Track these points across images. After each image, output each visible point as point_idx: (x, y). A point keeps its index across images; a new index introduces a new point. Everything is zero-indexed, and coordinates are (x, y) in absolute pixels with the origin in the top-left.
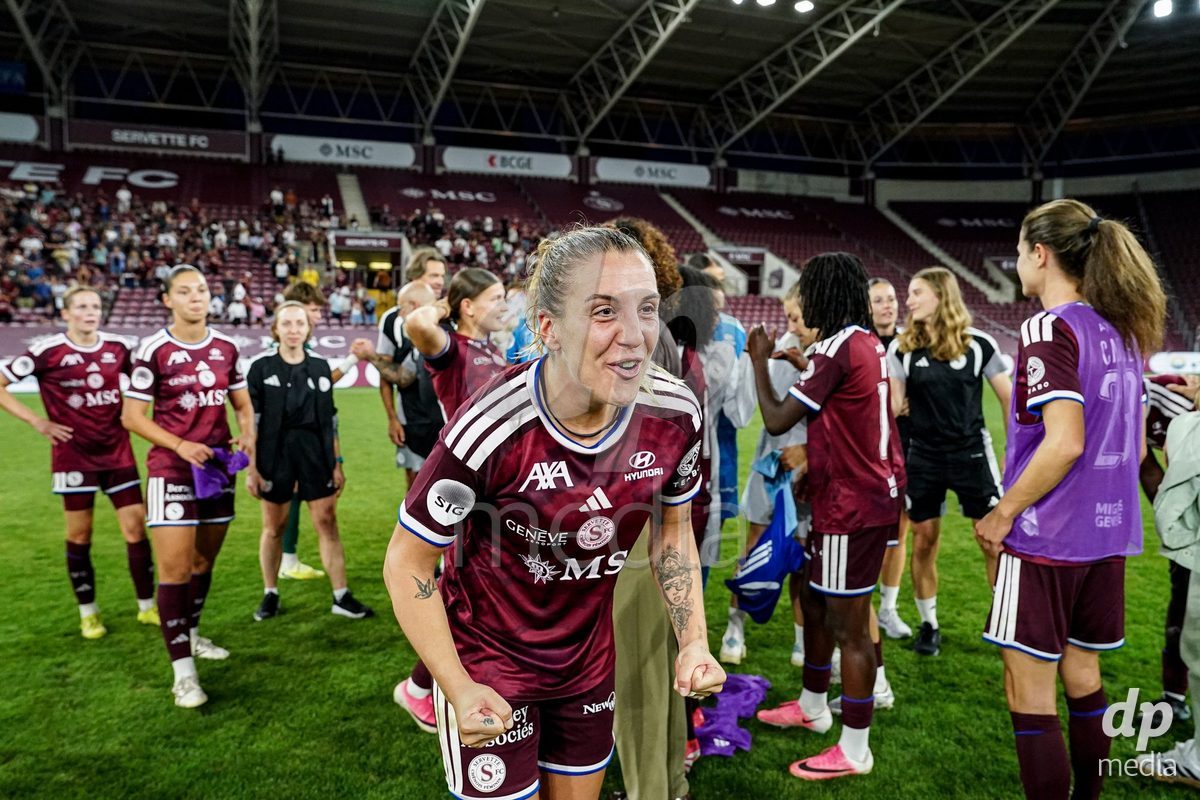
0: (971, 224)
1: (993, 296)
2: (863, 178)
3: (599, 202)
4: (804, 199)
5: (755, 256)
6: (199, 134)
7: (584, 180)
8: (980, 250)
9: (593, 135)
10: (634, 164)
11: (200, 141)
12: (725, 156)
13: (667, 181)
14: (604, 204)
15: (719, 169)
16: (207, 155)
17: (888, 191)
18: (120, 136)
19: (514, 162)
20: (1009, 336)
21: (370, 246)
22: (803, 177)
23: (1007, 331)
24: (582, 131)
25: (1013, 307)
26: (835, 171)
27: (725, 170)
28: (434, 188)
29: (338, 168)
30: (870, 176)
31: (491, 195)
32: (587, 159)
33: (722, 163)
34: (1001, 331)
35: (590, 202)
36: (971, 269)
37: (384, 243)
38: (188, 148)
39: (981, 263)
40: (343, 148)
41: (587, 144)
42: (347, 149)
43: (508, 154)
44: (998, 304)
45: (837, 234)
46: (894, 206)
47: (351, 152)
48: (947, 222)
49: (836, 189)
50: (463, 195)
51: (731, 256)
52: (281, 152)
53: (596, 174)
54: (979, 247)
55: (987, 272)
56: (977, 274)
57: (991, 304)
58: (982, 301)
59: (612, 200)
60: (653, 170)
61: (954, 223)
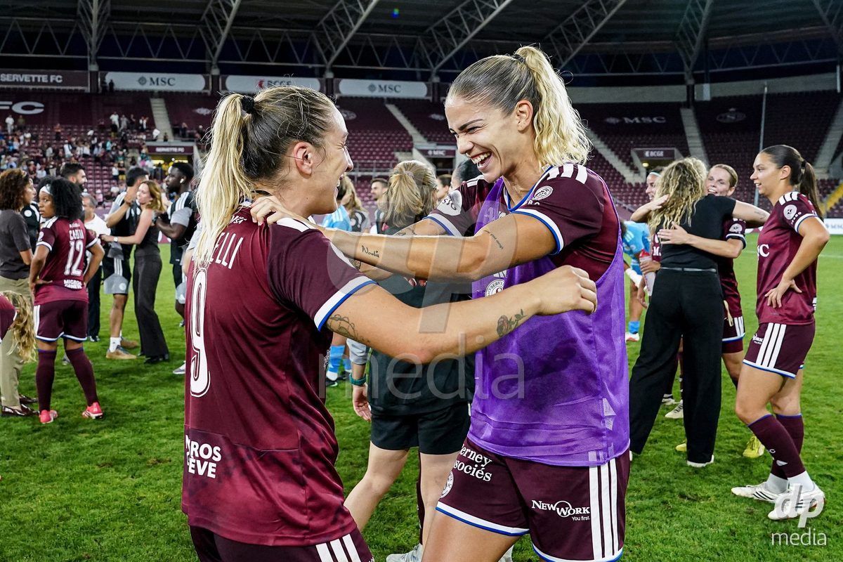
0: (632, 121)
1: (630, 177)
5: (447, 152)
6: (56, 74)
8: (632, 142)
9: (336, 62)
10: (368, 82)
11: (57, 78)
12: (438, 74)
13: (393, 94)
15: (434, 84)
16: (62, 88)
18: (5, 78)
19: (277, 85)
20: (625, 208)
21: (172, 152)
23: (624, 205)
24: (328, 59)
25: (641, 186)
27: (438, 83)
29: (151, 94)
32: (332, 80)
33: (436, 80)
34: (620, 205)
36: (620, 158)
37: (182, 150)
38: (49, 84)
39: (629, 154)
40: (154, 80)
41: (333, 70)
42: (157, 79)
43: (273, 79)
44: (630, 184)
47: (160, 82)
48: (612, 120)
51: (430, 153)
52: (112, 84)
53: (338, 91)
54: (631, 140)
55: (631, 160)
56: (624, 161)
57: (625, 185)
58: (618, 182)
59: (348, 112)
60: (383, 87)
61: (618, 121)
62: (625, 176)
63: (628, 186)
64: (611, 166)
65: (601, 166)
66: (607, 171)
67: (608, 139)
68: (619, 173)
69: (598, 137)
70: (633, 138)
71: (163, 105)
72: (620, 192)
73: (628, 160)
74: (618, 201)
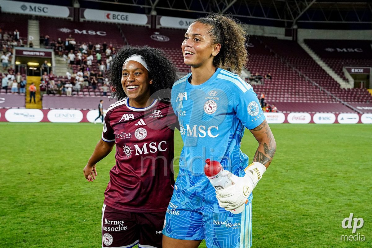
0: (342, 51)
1: (343, 85)
2: (292, 28)
3: (158, 37)
4: (262, 38)
7: (153, 27)
8: (343, 63)
9: (158, 5)
14: (160, 38)
17: (304, 34)
19: (119, 17)
20: (344, 104)
21: (35, 55)
22: (262, 27)
23: (343, 102)
26: (279, 25)
28: (76, 29)
29: (30, 17)
30: (295, 27)
31: (105, 33)
34: (340, 102)
35: (153, 37)
36: (336, 72)
37: (43, 54)
39: (342, 70)
42: (35, 8)
44: (344, 89)
45: (273, 54)
46: (307, 42)
47: (37, 9)
48: (330, 50)
49: (279, 33)
50: (90, 32)
53: (159, 24)
54: (342, 62)
55: (343, 74)
56: (338, 75)
57: (341, 89)
58: (337, 88)
59: (164, 37)
60: (188, 22)
61: (333, 50)
62: (340, 84)
63: (343, 90)
64: (331, 77)
65: (325, 77)
66: (329, 80)
67: (328, 61)
68: (336, 82)
69: (322, 59)
70: (344, 61)
71: (38, 25)
72: (338, 94)
73: (341, 74)
74: (339, 100)
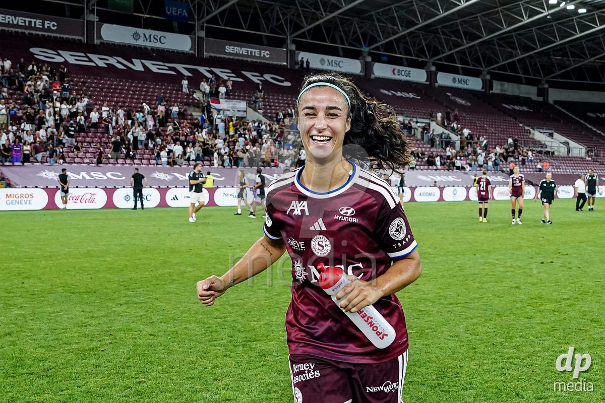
0: (602, 116)
3: (457, 99)
6: (266, 50)
10: (452, 76)
11: (266, 53)
12: (490, 73)
14: (461, 101)
15: (486, 80)
16: (269, 62)
18: (229, 49)
19: (403, 73)
24: (433, 57)
27: (489, 81)
33: (488, 76)
35: (453, 99)
38: (260, 57)
40: (330, 61)
47: (334, 64)
48: (591, 114)
61: (594, 115)
